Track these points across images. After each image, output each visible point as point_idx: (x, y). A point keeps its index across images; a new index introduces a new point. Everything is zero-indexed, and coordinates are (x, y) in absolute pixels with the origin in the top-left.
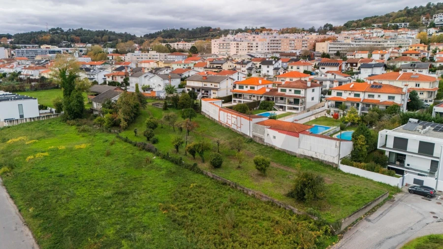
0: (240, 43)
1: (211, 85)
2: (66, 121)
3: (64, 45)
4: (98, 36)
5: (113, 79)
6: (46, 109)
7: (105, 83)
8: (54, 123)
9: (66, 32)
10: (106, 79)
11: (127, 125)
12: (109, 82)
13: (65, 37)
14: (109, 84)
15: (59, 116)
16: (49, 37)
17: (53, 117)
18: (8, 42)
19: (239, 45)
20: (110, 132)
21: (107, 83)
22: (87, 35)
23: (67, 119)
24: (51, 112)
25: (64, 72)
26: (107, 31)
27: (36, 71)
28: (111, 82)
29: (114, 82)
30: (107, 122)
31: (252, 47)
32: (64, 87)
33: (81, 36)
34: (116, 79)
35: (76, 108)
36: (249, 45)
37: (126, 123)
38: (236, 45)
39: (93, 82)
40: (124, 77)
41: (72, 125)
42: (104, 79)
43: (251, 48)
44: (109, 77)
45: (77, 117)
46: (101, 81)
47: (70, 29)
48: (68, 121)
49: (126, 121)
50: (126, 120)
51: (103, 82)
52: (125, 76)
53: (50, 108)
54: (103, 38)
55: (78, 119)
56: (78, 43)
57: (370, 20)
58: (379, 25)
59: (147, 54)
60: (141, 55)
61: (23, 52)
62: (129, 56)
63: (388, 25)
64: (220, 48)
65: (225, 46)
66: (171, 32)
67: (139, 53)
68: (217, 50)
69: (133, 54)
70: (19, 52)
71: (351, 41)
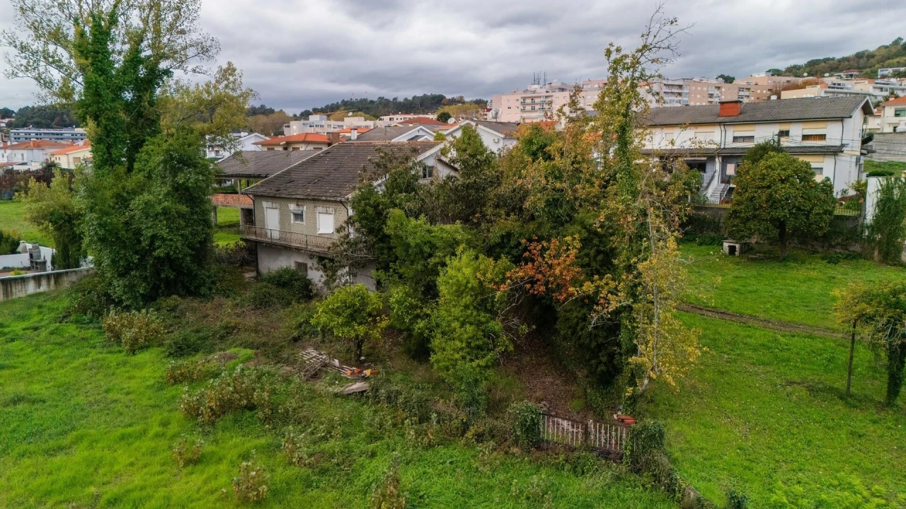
2: (99, 313)
6: (14, 251)
8: (18, 327)
15: (66, 283)
17: (31, 288)
18: (3, 125)
20: (533, 436)
23: (109, 300)
24: (36, 264)
25: (102, 35)
27: (36, 152)
32: (96, 118)
35: (164, 232)
41: (135, 347)
45: (170, 288)
48: (112, 317)
53: (29, 246)
55: (174, 300)
57: (823, 64)
58: (852, 73)
59: (340, 123)
60: (326, 127)
61: (28, 136)
62: (295, 127)
63: (880, 73)
64: (523, 110)
65: (537, 104)
66: (360, 106)
67: (321, 119)
68: (517, 115)
69: (306, 122)
70: (18, 136)
71: (871, 87)
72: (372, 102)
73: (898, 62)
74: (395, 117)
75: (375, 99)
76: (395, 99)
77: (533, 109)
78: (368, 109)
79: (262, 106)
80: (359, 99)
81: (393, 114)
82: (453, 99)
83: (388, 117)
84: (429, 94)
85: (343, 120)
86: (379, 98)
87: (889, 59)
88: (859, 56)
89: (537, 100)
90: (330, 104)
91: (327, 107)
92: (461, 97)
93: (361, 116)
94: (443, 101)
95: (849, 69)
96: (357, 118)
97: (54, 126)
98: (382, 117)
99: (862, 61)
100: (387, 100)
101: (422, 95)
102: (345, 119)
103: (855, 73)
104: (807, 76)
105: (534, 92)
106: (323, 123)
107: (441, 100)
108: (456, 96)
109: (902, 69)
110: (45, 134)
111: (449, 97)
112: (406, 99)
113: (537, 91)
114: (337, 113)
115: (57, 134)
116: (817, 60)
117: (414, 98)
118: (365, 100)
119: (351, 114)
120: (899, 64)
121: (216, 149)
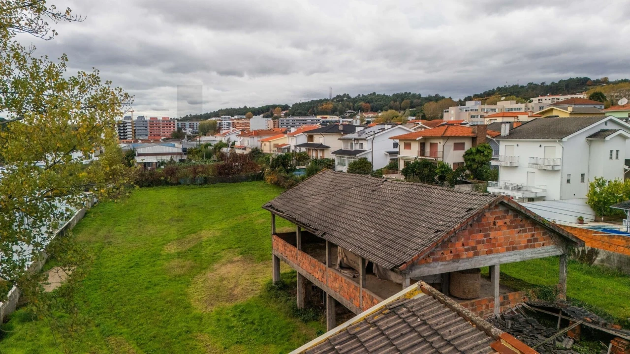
3: (348, 115)
4: (395, 101)
5: (422, 152)
7: (393, 167)
9: (354, 99)
10: (397, 153)
12: (407, 163)
13: (351, 104)
14: (405, 172)
16: (331, 105)
18: (283, 114)
21: (401, 166)
22: (381, 101)
26: (410, 93)
27: (256, 139)
28: (416, 163)
29: (426, 164)
33: (372, 102)
34: (434, 153)
39: (355, 163)
40: (468, 146)
42: (390, 153)
44: (408, 146)
46: (380, 161)
47: (359, 95)
51: (387, 162)
52: (474, 139)
54: (402, 104)
56: (367, 112)
59: (493, 107)
60: (480, 110)
61: (288, 122)
62: (453, 112)
66: (512, 91)
67: (476, 104)
69: (462, 107)
70: (283, 122)
72: (522, 87)
74: (543, 98)
75: (525, 85)
76: (543, 83)
78: (518, 92)
80: (511, 85)
81: (542, 96)
82: (598, 80)
83: (537, 99)
84: (574, 77)
85: (496, 104)
90: (487, 91)
91: (485, 93)
92: (606, 78)
93: (513, 100)
96: (509, 102)
97: (309, 115)
98: (531, 99)
100: (535, 84)
102: (498, 103)
106: (477, 107)
107: (587, 82)
108: (600, 77)
110: (297, 120)
111: (593, 78)
114: (492, 98)
115: (304, 120)
117: (561, 81)
118: (517, 86)
119: (503, 98)
121: (360, 142)
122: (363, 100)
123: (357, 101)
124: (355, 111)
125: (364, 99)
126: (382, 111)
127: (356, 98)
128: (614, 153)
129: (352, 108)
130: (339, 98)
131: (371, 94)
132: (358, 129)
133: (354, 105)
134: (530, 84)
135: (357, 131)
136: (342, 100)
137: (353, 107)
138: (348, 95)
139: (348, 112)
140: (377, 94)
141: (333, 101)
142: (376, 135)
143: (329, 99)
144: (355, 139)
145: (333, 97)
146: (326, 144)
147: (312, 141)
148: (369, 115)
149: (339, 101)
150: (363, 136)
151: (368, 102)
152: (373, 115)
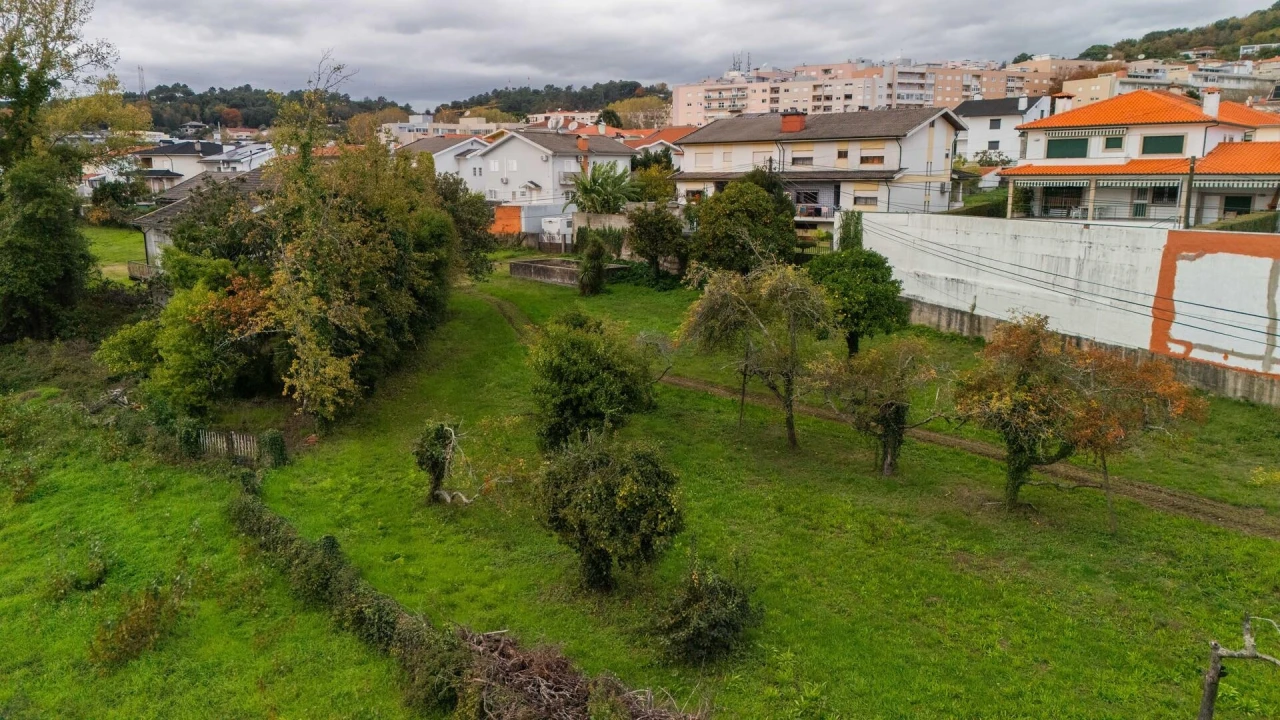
0: (782, 86)
1: (843, 155)
3: (191, 131)
9: (201, 96)
11: (348, 384)
13: (196, 108)
16: (147, 108)
19: (781, 95)
20: (193, 448)
22: (264, 105)
30: (173, 359)
31: (828, 98)
33: (245, 106)
36: (819, 92)
37: (338, 368)
38: (768, 96)
43: (827, 103)
47: (213, 89)
49: (340, 352)
50: (339, 342)
56: (235, 126)
57: (1167, 39)
58: (1205, 52)
59: (452, 126)
60: (431, 131)
63: (1242, 51)
64: (708, 109)
65: (726, 99)
66: (519, 98)
67: (424, 121)
68: (699, 115)
69: (403, 125)
71: (1191, 75)
72: (536, 92)
73: (1273, 36)
74: (552, 115)
75: (541, 88)
76: (569, 88)
77: (721, 106)
78: (529, 102)
79: (381, 99)
80: (517, 88)
82: (652, 87)
83: (542, 116)
84: (617, 81)
85: (458, 122)
86: (547, 86)
87: (1261, 30)
88: (1220, 26)
89: (725, 94)
91: (472, 99)
92: (664, 85)
94: (637, 91)
95: (1202, 46)
96: (475, 119)
99: (1223, 34)
100: (557, 89)
101: (607, 81)
102: (461, 120)
103: (1209, 51)
104: (1112, 59)
105: (732, 82)
106: (427, 126)
107: (635, 90)
109: (1274, 46)
111: (645, 84)
112: (584, 88)
113: (737, 80)
116: (1158, 33)
117: (597, 86)
118: (526, 89)
120: (1273, 39)
121: (233, 165)
122: (224, 101)
123: (208, 102)
124: (208, 124)
125: (225, 97)
126: (268, 125)
127: (205, 94)
128: (477, 170)
129: (198, 117)
130: (164, 94)
131: (240, 88)
132: (226, 149)
133: (202, 110)
134: (549, 87)
135: (225, 151)
136: (172, 98)
137: (202, 115)
138: (185, 86)
139: (191, 126)
140: (253, 89)
141: (150, 99)
142: (254, 157)
143: (138, 93)
144: (224, 162)
145: (146, 90)
146: (175, 171)
147: (151, 166)
148: (240, 133)
149: (164, 100)
150: (237, 157)
151: (234, 106)
152: (248, 134)
